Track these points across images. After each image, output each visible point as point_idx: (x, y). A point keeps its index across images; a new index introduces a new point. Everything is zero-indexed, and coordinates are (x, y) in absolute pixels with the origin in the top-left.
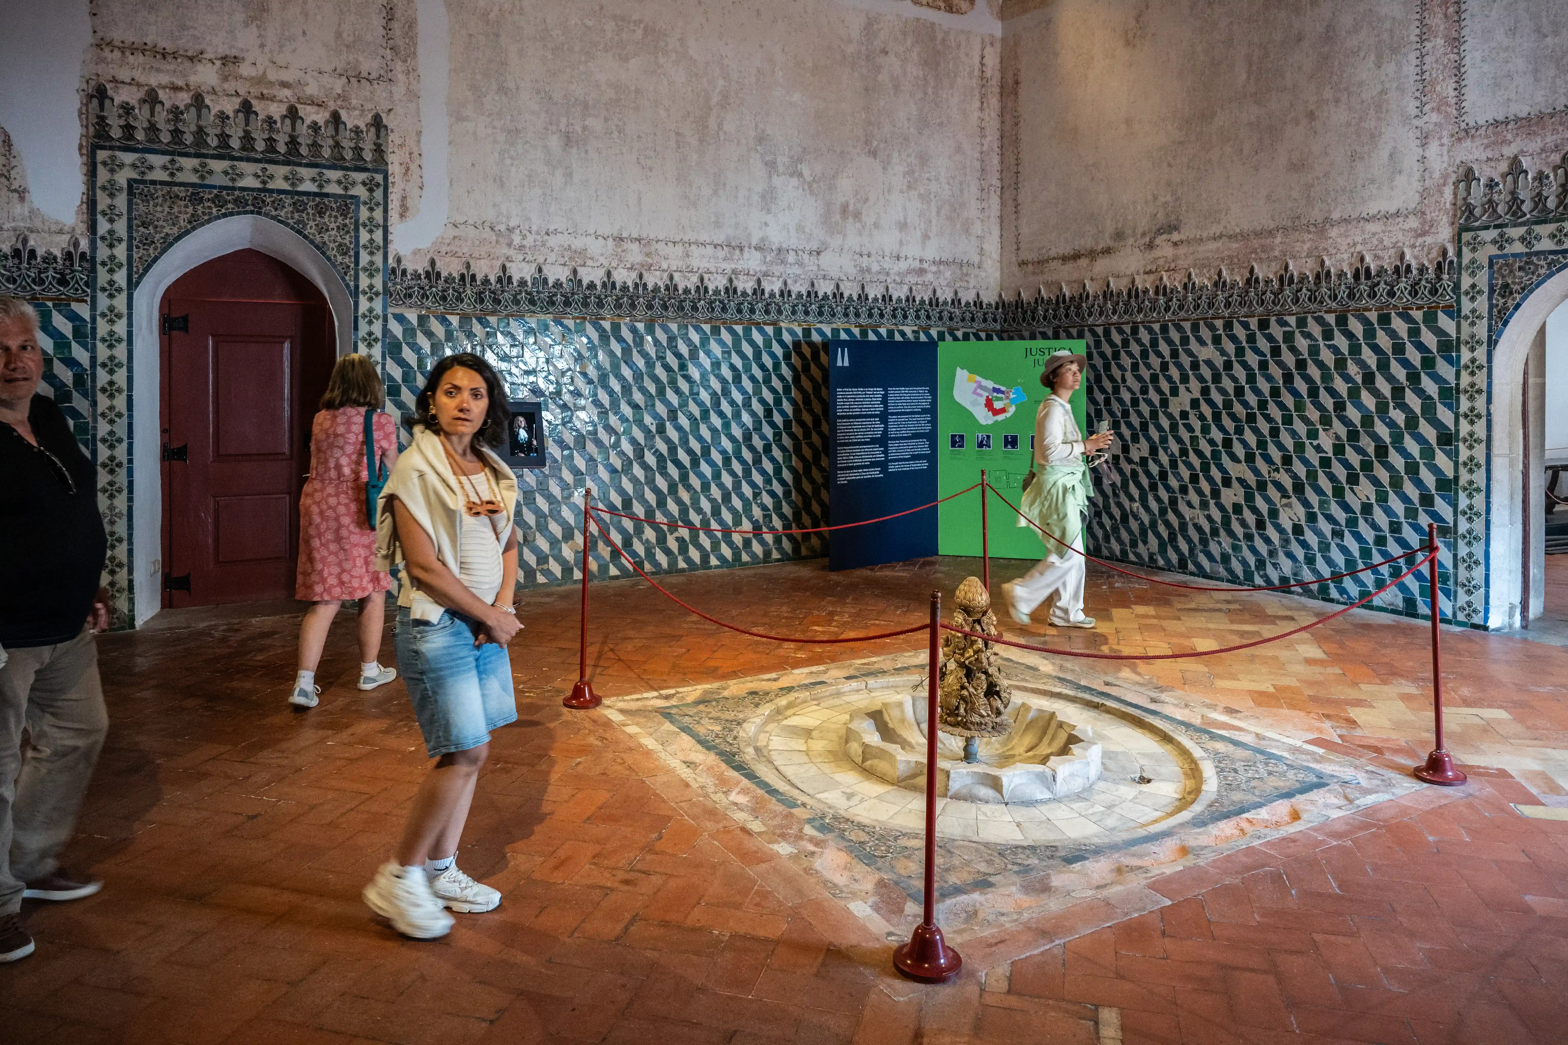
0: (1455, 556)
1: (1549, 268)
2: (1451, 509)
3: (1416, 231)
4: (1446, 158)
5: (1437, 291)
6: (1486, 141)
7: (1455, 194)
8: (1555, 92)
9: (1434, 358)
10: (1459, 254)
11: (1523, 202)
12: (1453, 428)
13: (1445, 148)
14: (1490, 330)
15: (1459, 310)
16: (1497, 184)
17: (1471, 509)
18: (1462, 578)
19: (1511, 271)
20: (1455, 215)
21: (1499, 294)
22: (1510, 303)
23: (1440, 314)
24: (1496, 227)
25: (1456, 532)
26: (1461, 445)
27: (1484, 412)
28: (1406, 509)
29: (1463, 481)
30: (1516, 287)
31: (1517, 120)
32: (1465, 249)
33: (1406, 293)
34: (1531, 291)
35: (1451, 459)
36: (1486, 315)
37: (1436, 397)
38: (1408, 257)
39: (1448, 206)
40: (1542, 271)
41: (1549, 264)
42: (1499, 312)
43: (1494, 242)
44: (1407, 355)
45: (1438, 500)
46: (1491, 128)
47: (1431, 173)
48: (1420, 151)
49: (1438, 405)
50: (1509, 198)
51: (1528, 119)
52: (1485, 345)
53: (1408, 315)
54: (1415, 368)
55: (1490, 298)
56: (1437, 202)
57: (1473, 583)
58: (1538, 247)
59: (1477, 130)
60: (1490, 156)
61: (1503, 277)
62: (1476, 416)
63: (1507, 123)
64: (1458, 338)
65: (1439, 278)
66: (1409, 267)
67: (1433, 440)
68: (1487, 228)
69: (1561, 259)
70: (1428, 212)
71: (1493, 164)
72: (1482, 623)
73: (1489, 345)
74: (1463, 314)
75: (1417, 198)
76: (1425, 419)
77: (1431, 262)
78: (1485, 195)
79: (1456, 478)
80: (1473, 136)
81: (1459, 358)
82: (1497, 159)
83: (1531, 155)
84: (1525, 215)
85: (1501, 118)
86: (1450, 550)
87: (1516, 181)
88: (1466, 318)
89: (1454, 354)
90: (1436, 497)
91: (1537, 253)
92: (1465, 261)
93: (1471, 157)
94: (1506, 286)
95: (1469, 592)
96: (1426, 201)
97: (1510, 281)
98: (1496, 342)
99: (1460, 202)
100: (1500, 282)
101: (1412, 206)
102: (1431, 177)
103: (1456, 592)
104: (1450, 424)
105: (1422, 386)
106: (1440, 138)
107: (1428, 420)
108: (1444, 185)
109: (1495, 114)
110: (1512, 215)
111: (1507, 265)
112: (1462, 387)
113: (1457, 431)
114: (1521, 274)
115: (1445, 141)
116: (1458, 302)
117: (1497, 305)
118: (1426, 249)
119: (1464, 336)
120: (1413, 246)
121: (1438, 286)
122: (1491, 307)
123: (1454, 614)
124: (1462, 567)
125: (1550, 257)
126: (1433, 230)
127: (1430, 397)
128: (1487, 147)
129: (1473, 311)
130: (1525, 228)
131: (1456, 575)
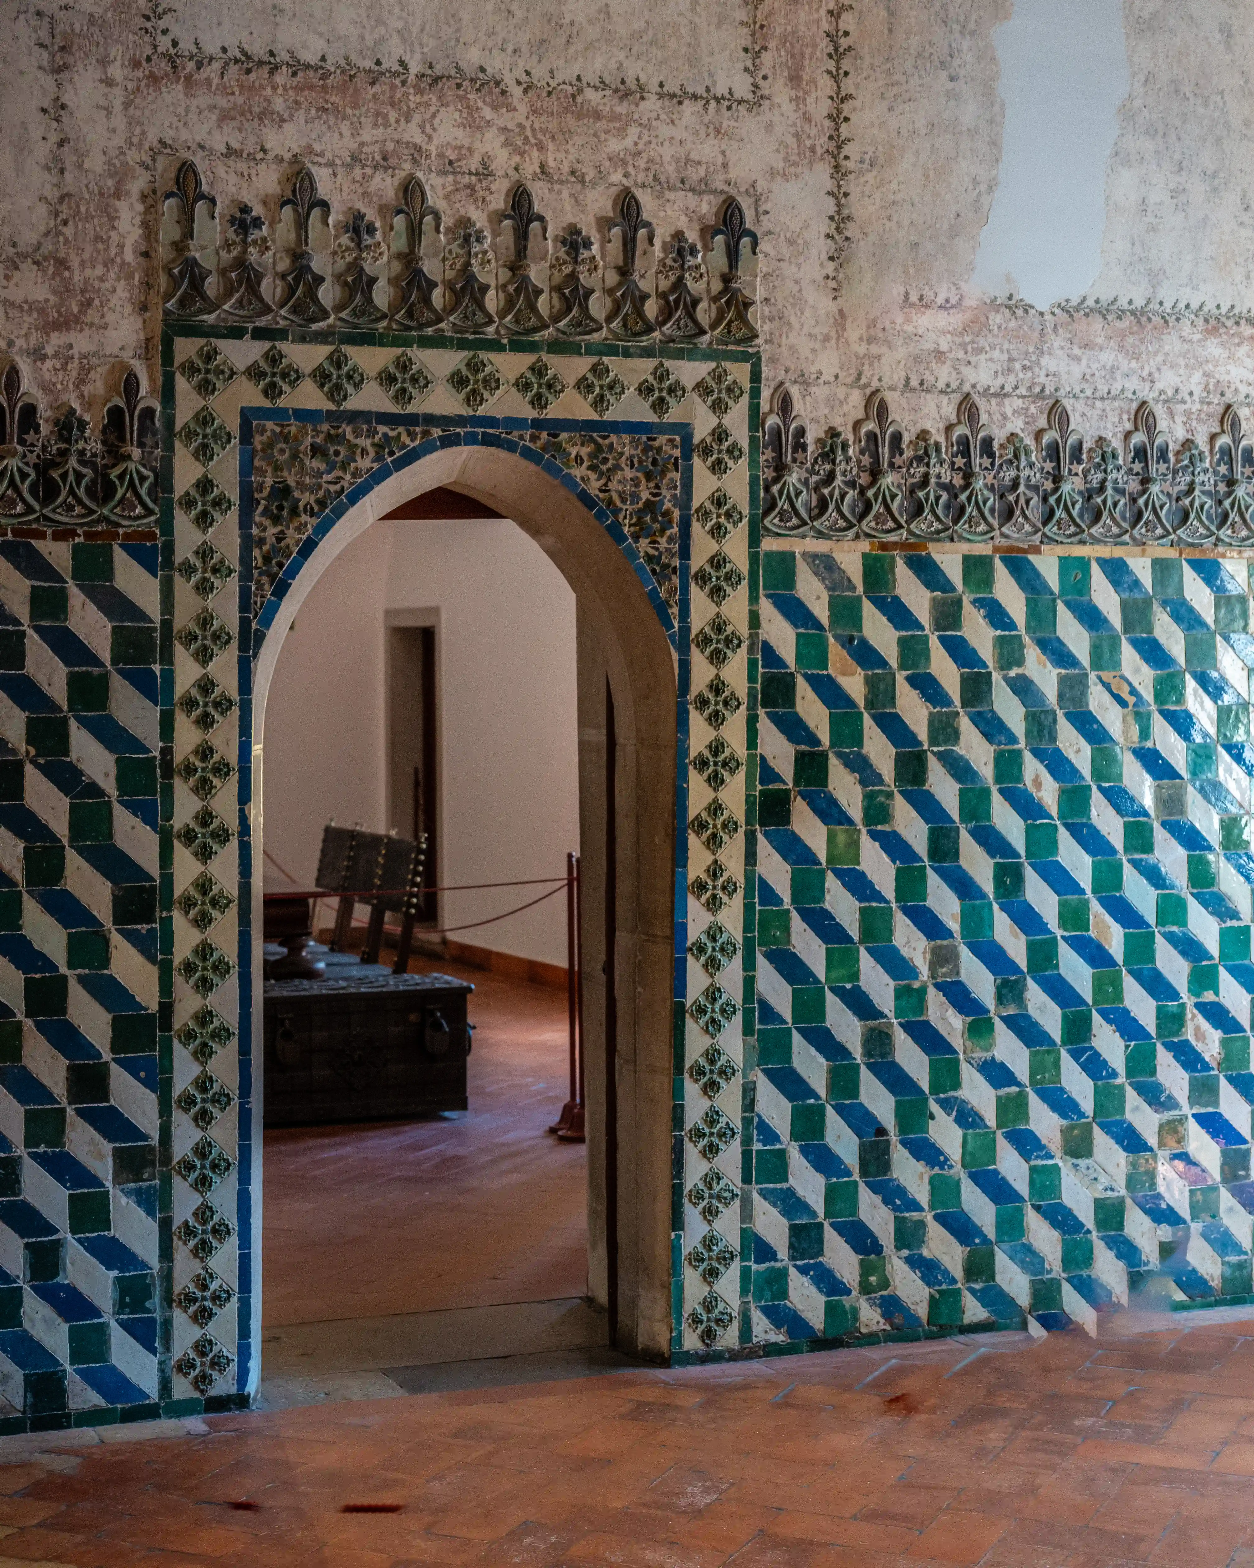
0: (165, 1225)
1: (379, 458)
2: (153, 1097)
3: (42, 311)
4: (119, 121)
5: (109, 490)
6: (223, 102)
7: (149, 229)
8: (380, 22)
9: (104, 678)
10: (168, 394)
11: (320, 280)
12: (155, 871)
13: (118, 91)
14: (245, 605)
15: (169, 548)
16: (257, 223)
17: (204, 1090)
18: (183, 1280)
19: (295, 456)
20: (148, 285)
21: (266, 512)
22: (293, 539)
23: (120, 556)
24: (260, 334)
25: (166, 1158)
26: (177, 915)
27: (233, 825)
28: (30, 1117)
29: (182, 1017)
30: (306, 498)
31: (297, 66)
32: (181, 384)
33: (25, 488)
34: (339, 513)
35: (152, 959)
36: (235, 565)
37: (110, 786)
38: (26, 384)
39: (129, 256)
40: (365, 463)
41: (379, 447)
42: (267, 559)
43: (254, 373)
44: (30, 668)
45: (119, 1079)
46: (233, 69)
47: (81, 155)
48: (48, 82)
49: (118, 811)
50: (284, 264)
51: (320, 68)
52: (234, 644)
53: (35, 554)
54: (49, 704)
55: (245, 523)
56: (98, 238)
57: (214, 1286)
58: (355, 402)
59: (199, 66)
60: (235, 145)
61: (277, 468)
62: (214, 835)
63: (274, 69)
64: (167, 624)
65: (116, 455)
66: (30, 411)
67: (102, 907)
68: (236, 333)
69: (405, 439)
70: (75, 262)
71: (242, 166)
72: (234, 1390)
73: (244, 646)
74: (178, 559)
75: (41, 215)
76: (80, 851)
77: (88, 405)
78: (228, 245)
79: (167, 1009)
80: (188, 78)
81: (169, 677)
82: (251, 157)
83: (331, 164)
84: (325, 315)
85: (258, 50)
86: (150, 1213)
87: (301, 224)
88: (188, 569)
89: (157, 668)
90: (114, 1068)
91: (355, 417)
92: (183, 416)
93: (184, 135)
94: (282, 492)
95: (203, 1316)
96: (68, 231)
97: (291, 482)
98: (260, 638)
99: (163, 253)
100: (269, 481)
101: (28, 238)
102: (80, 166)
103: (167, 1324)
104: (149, 860)
105: (74, 756)
106: (104, 62)
107: (88, 854)
108: (117, 195)
109: (244, 35)
110: (294, 310)
111: (286, 438)
112: (178, 758)
113: (168, 879)
114: (317, 464)
115: (116, 71)
116: (167, 525)
117: (262, 541)
118: (73, 366)
119: (183, 619)
120: (38, 355)
121: (114, 474)
122: (248, 543)
123: (165, 1386)
124: (182, 1252)
125: (382, 429)
126: (91, 316)
127: (94, 790)
128: (225, 117)
129: (205, 552)
130: (326, 349)
131: (168, 1277)
